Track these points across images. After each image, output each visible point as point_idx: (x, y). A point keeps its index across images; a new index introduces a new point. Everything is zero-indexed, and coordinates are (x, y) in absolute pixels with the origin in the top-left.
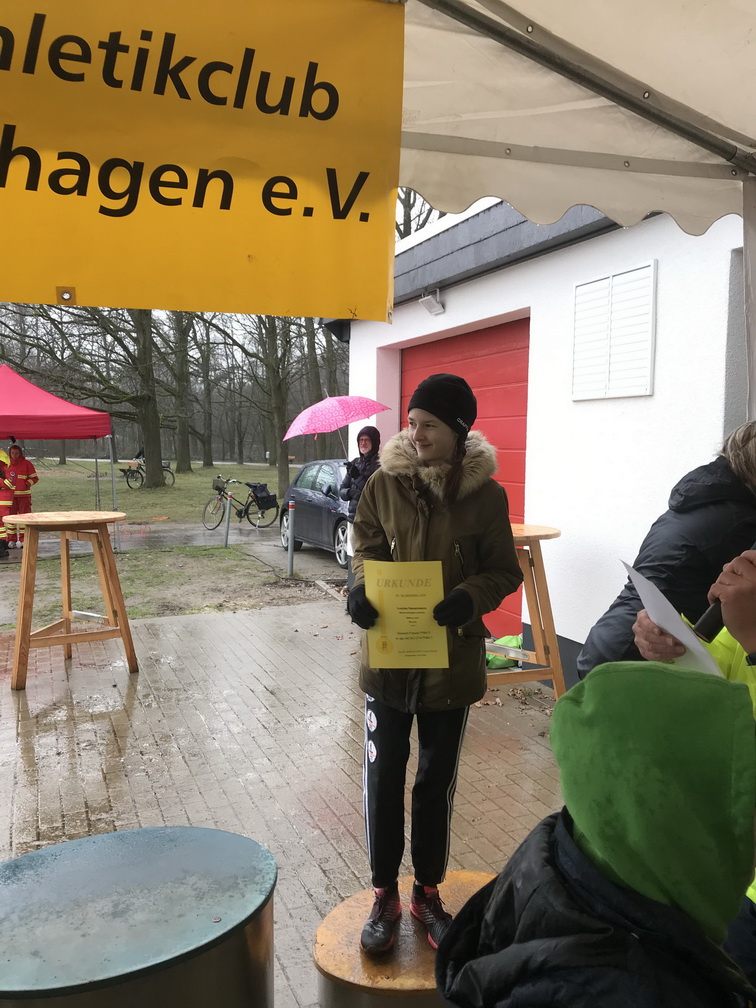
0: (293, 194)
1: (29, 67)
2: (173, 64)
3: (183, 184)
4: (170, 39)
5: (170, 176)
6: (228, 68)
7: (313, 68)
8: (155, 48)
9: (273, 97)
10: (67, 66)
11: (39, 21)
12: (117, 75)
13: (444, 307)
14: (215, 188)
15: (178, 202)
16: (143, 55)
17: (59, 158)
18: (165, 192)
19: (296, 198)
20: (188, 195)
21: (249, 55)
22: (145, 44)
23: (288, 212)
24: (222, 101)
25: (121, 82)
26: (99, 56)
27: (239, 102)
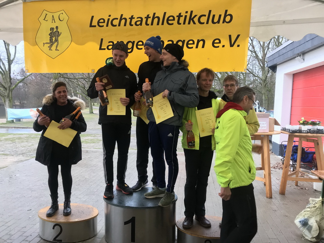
0: (220, 42)
1: (163, 24)
2: (192, 17)
3: (194, 43)
4: (192, 12)
5: (191, 42)
6: (205, 16)
7: (226, 11)
8: (188, 15)
9: (216, 20)
10: (170, 22)
11: (165, 13)
12: (180, 22)
13: (304, 60)
14: (201, 43)
15: (192, 48)
16: (186, 16)
17: (168, 42)
18: (189, 46)
19: (220, 43)
20: (195, 46)
21: (210, 11)
22: (186, 14)
23: (218, 47)
24: (203, 23)
25: (181, 23)
26: (176, 19)
27: (207, 23)
